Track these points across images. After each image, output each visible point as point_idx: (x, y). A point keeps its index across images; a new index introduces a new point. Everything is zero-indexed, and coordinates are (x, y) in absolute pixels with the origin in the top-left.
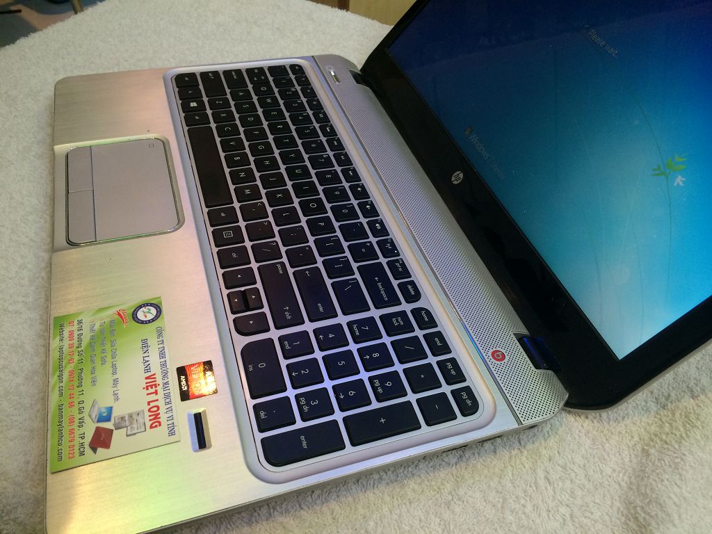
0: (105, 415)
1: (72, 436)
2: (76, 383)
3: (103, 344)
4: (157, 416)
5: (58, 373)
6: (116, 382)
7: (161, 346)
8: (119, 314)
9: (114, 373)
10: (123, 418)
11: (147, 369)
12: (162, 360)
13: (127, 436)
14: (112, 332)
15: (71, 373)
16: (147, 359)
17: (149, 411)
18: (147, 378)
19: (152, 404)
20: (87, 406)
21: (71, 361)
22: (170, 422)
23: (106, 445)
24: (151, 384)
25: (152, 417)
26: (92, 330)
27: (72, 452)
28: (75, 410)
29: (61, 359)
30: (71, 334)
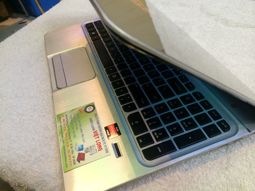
0: (81, 148)
1: (70, 157)
2: (68, 138)
3: (76, 122)
4: (100, 146)
5: (61, 135)
6: (83, 135)
7: (97, 120)
8: (80, 111)
9: (82, 132)
10: (88, 148)
11: (94, 129)
12: (98, 125)
13: (90, 155)
14: (78, 117)
15: (66, 134)
16: (93, 125)
17: (97, 144)
18: (94, 132)
19: (98, 142)
20: (74, 145)
21: (65, 130)
22: (105, 148)
23: (83, 159)
24: (96, 134)
25: (98, 147)
26: (71, 118)
27: (71, 163)
28: (70, 148)
29: (61, 130)
30: (64, 120)
